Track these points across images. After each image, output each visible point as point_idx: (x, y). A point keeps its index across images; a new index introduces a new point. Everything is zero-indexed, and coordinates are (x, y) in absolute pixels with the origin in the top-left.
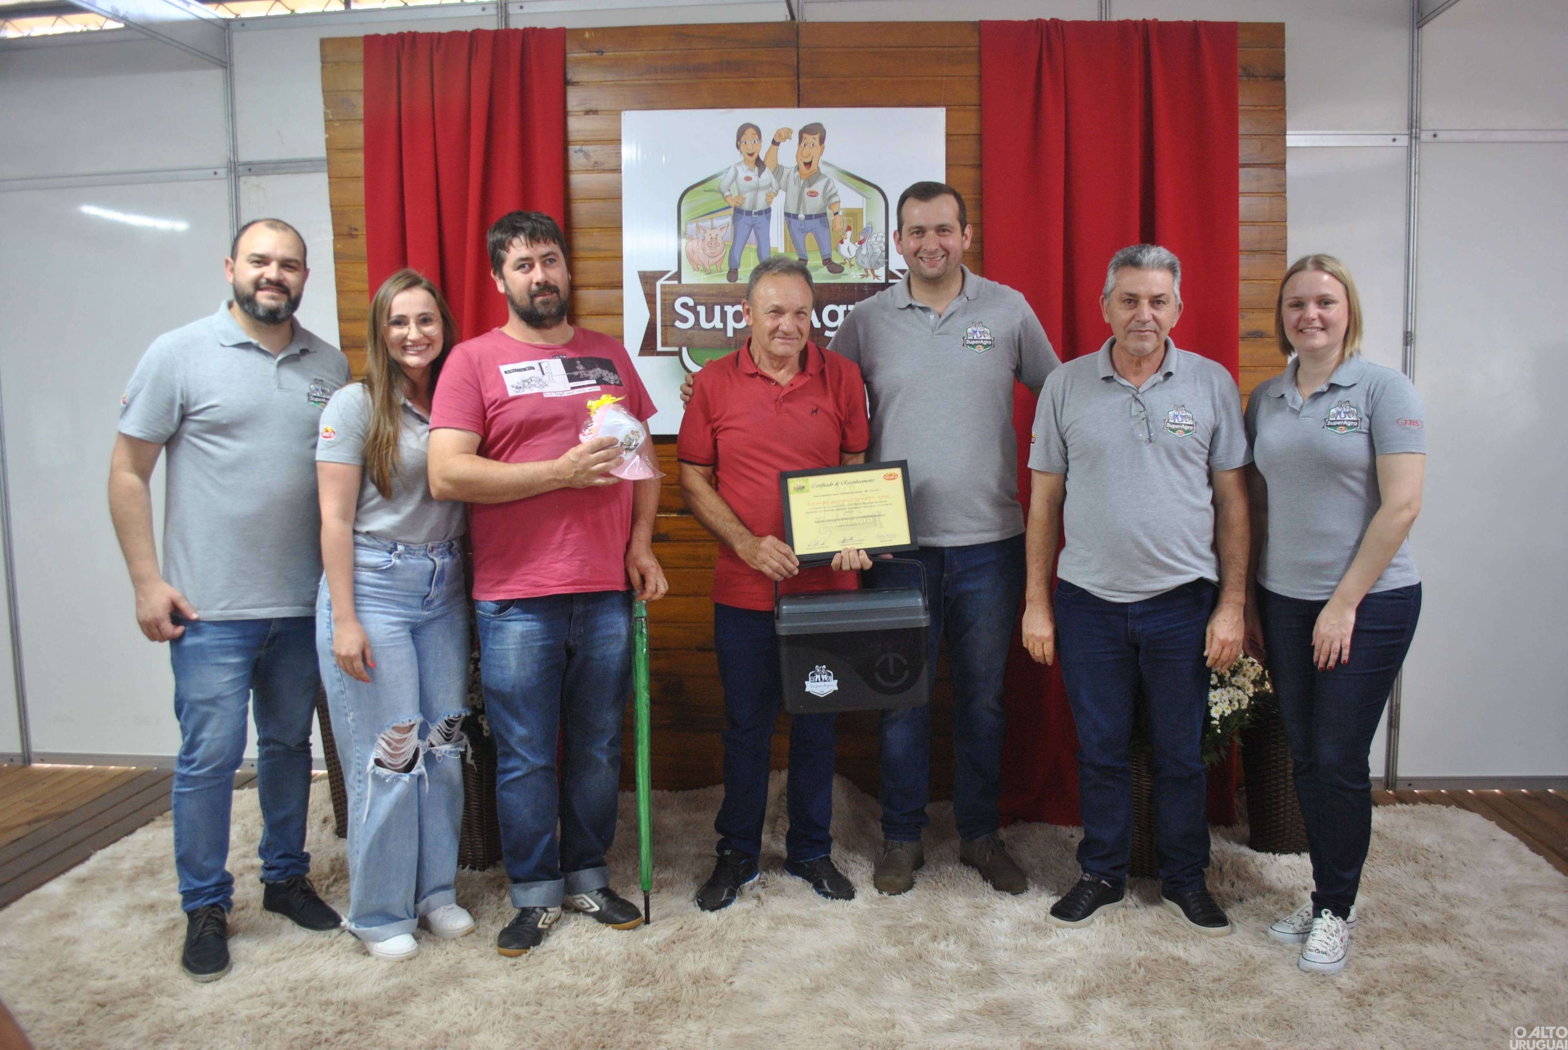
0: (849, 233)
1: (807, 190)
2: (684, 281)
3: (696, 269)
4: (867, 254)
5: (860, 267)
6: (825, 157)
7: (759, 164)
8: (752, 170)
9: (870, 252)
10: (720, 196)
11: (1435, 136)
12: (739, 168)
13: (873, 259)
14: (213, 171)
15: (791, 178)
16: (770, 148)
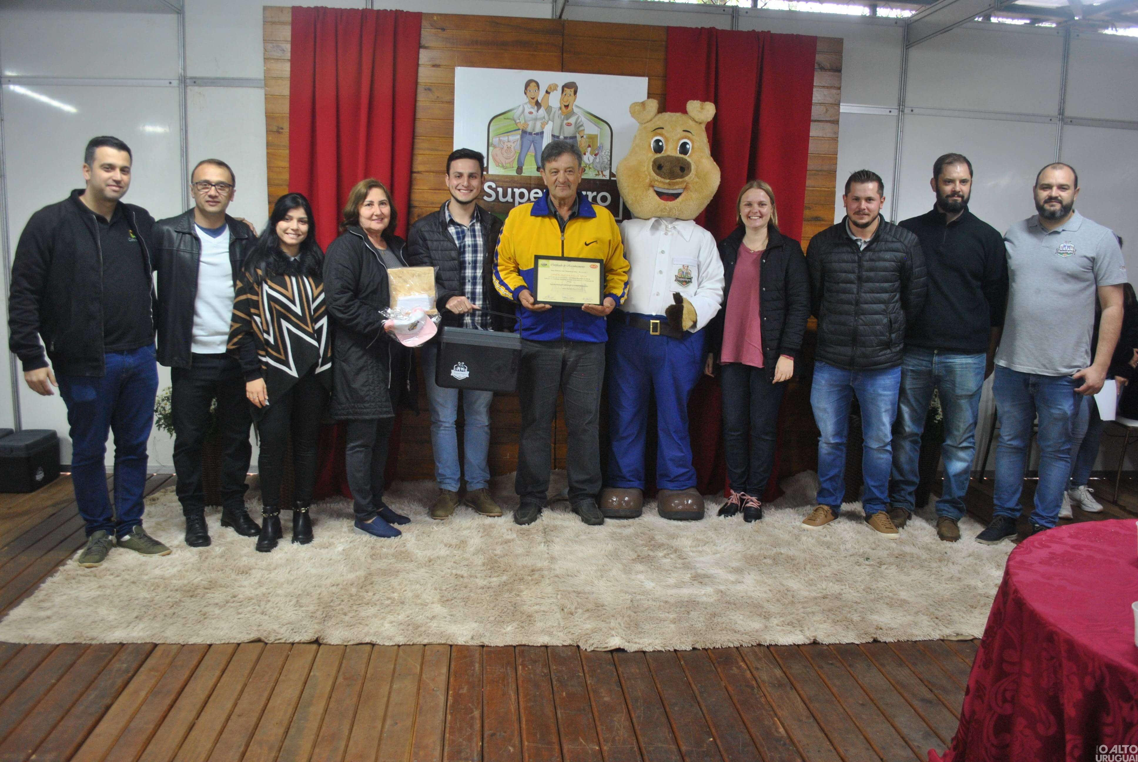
0: (589, 149)
1: (565, 122)
3: (498, 166)
4: (599, 162)
5: (595, 169)
6: (577, 103)
7: (538, 104)
8: (533, 108)
9: (601, 161)
10: (513, 122)
11: (912, 111)
12: (526, 106)
13: (602, 165)
14: (169, 81)
15: (557, 115)
16: (545, 95)
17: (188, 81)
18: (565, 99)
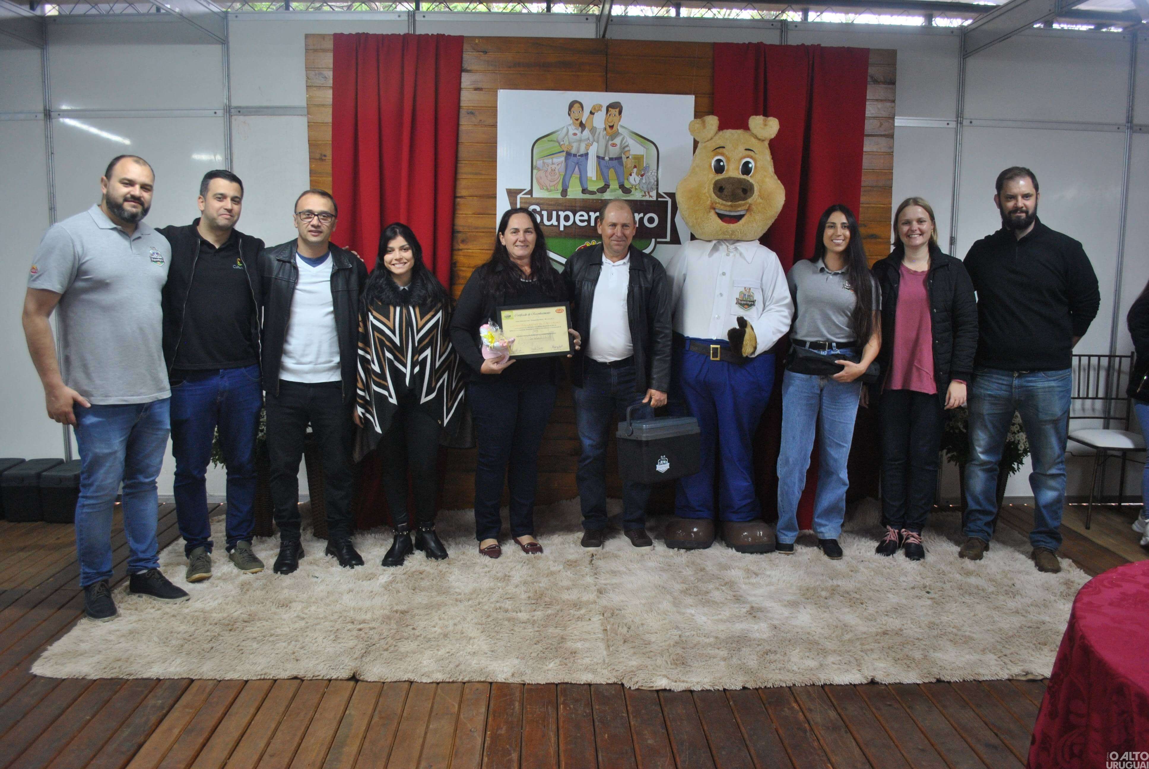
0: (635, 170)
1: (610, 142)
2: (534, 196)
3: (542, 188)
4: (646, 182)
5: (642, 191)
6: (622, 123)
7: (582, 125)
8: (577, 129)
10: (557, 144)
11: (971, 122)
12: (570, 128)
13: (649, 186)
14: (214, 111)
15: (601, 135)
16: (589, 116)
17: (233, 111)
18: (610, 120)
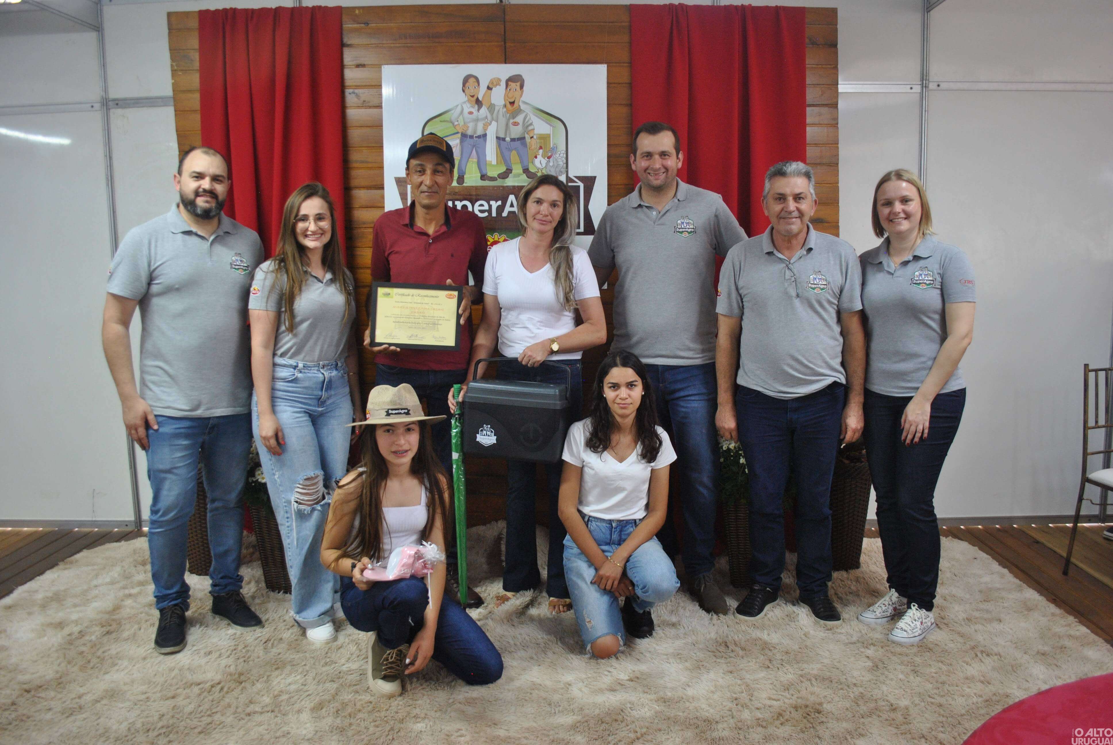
0: (541, 151)
1: (511, 121)
4: (554, 165)
6: (523, 98)
7: (479, 103)
8: (473, 107)
10: (451, 125)
11: (939, 86)
12: (464, 106)
13: (558, 170)
14: (90, 105)
15: (501, 113)
16: (486, 92)
17: (110, 103)
18: (510, 95)
